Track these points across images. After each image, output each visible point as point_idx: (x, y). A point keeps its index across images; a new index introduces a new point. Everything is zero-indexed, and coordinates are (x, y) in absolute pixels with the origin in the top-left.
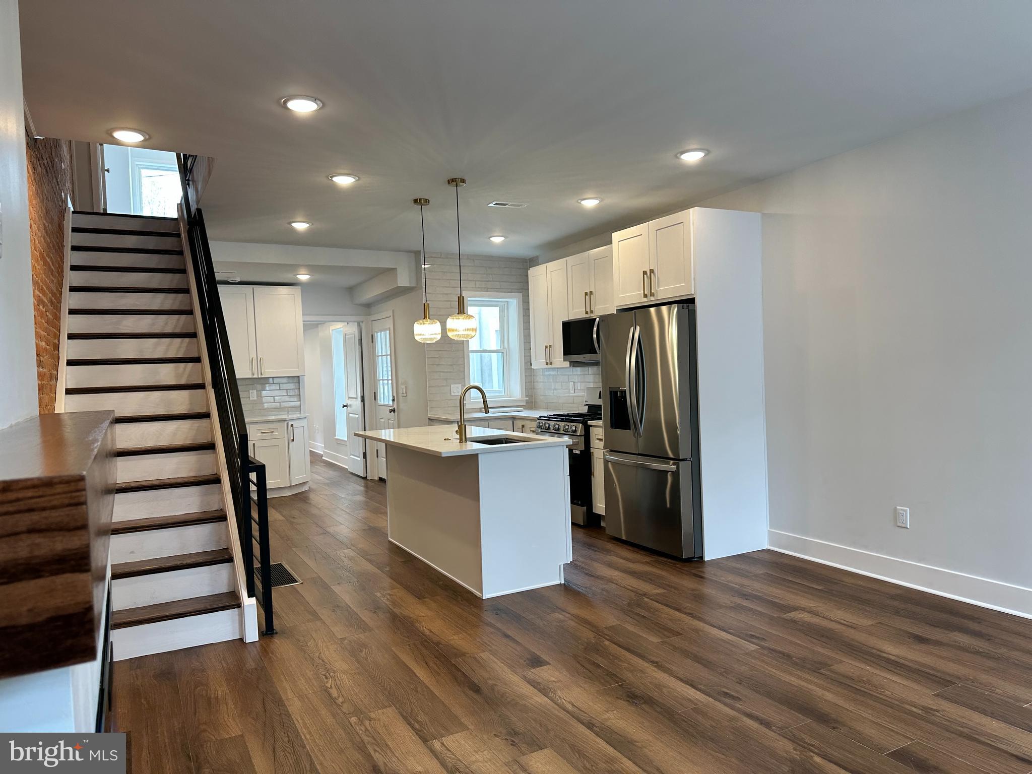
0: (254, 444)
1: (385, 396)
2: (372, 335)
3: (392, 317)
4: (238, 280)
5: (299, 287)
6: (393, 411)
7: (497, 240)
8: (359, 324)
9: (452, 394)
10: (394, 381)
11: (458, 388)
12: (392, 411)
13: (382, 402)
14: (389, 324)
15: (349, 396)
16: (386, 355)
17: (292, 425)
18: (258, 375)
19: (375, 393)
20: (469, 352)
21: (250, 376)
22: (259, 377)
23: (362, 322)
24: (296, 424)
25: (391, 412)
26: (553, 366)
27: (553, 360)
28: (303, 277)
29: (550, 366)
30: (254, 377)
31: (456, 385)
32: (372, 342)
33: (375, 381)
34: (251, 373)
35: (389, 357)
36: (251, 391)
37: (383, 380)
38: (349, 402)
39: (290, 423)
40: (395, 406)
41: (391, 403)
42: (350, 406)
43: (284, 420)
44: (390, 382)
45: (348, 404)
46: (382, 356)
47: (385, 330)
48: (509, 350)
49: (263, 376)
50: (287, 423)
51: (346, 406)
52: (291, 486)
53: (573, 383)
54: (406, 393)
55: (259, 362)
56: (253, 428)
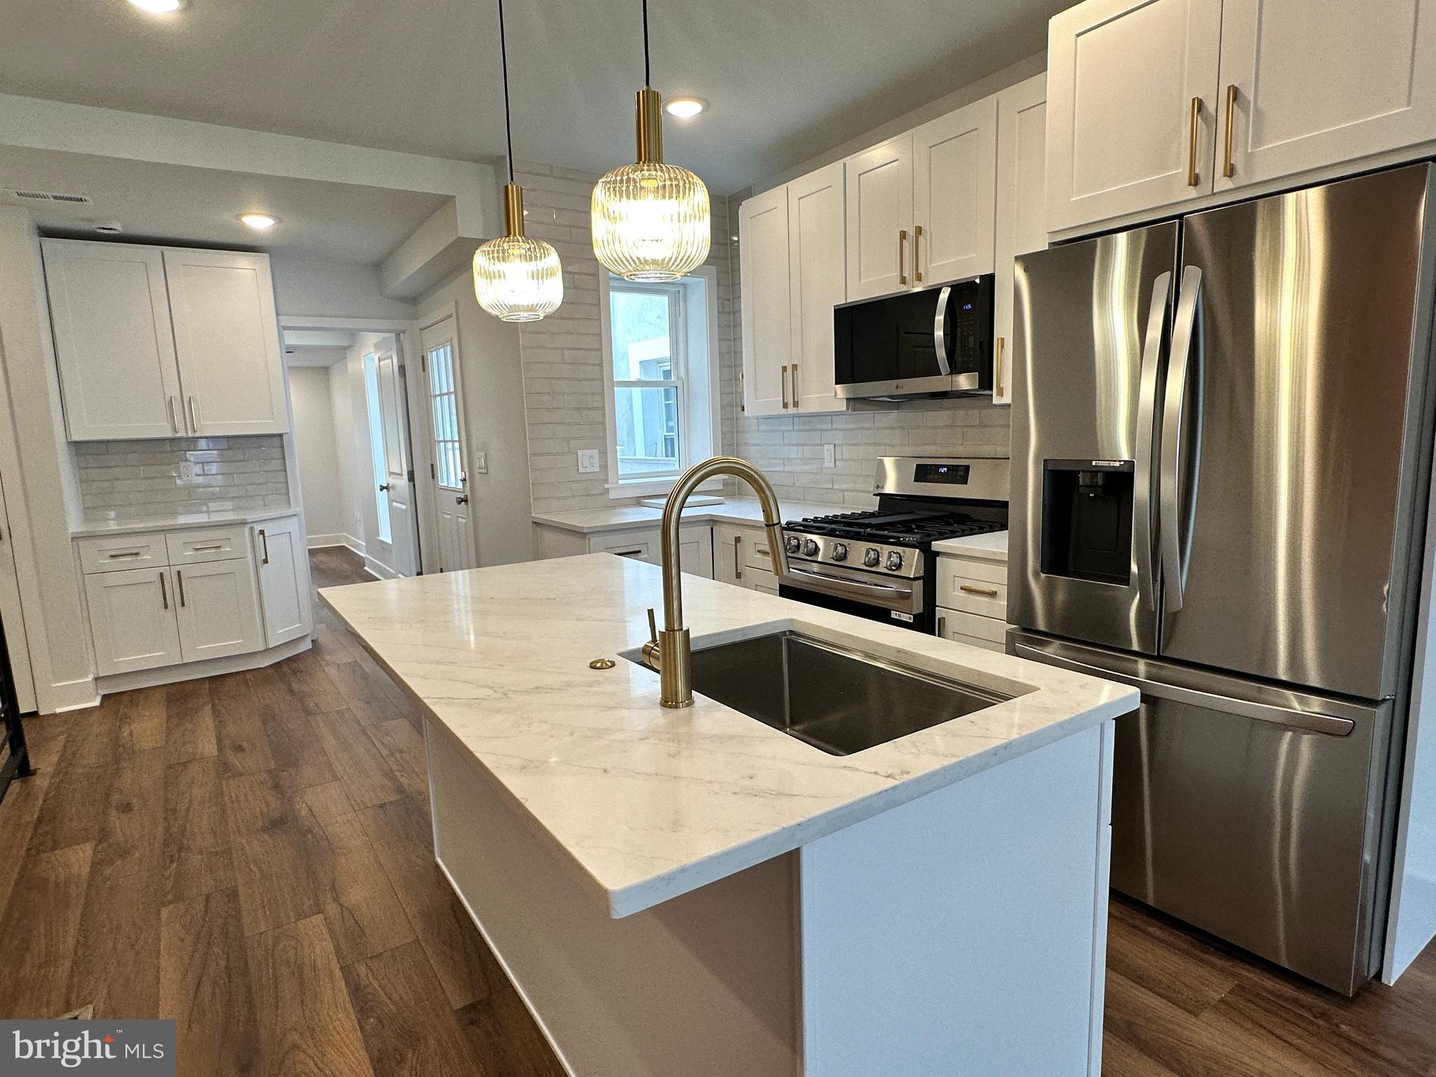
0: (179, 572)
1: (452, 474)
2: (423, 357)
3: (454, 315)
4: (118, 227)
5: (266, 256)
6: (464, 500)
8: (398, 335)
9: (581, 470)
10: (464, 443)
11: (591, 457)
12: (462, 500)
13: (445, 484)
14: (450, 329)
15: (391, 470)
16: (448, 394)
17: (262, 532)
18: (187, 433)
19: (432, 465)
20: (613, 384)
21: (169, 434)
22: (190, 435)
23: (404, 332)
24: (269, 529)
25: (459, 503)
26: (801, 410)
27: (801, 397)
28: (259, 223)
29: (791, 410)
30: (179, 435)
31: (588, 452)
32: (424, 370)
33: (431, 443)
34: (168, 426)
35: (453, 396)
37: (445, 442)
38: (392, 481)
39: (258, 528)
40: (468, 492)
41: (460, 485)
42: (393, 487)
43: (244, 523)
44: (457, 445)
45: (390, 485)
46: (441, 395)
47: (443, 345)
48: (688, 385)
49: (196, 434)
50: (250, 528)
51: (386, 488)
52: (267, 649)
53: (832, 446)
54: (486, 466)
55: (188, 404)
56: (175, 540)
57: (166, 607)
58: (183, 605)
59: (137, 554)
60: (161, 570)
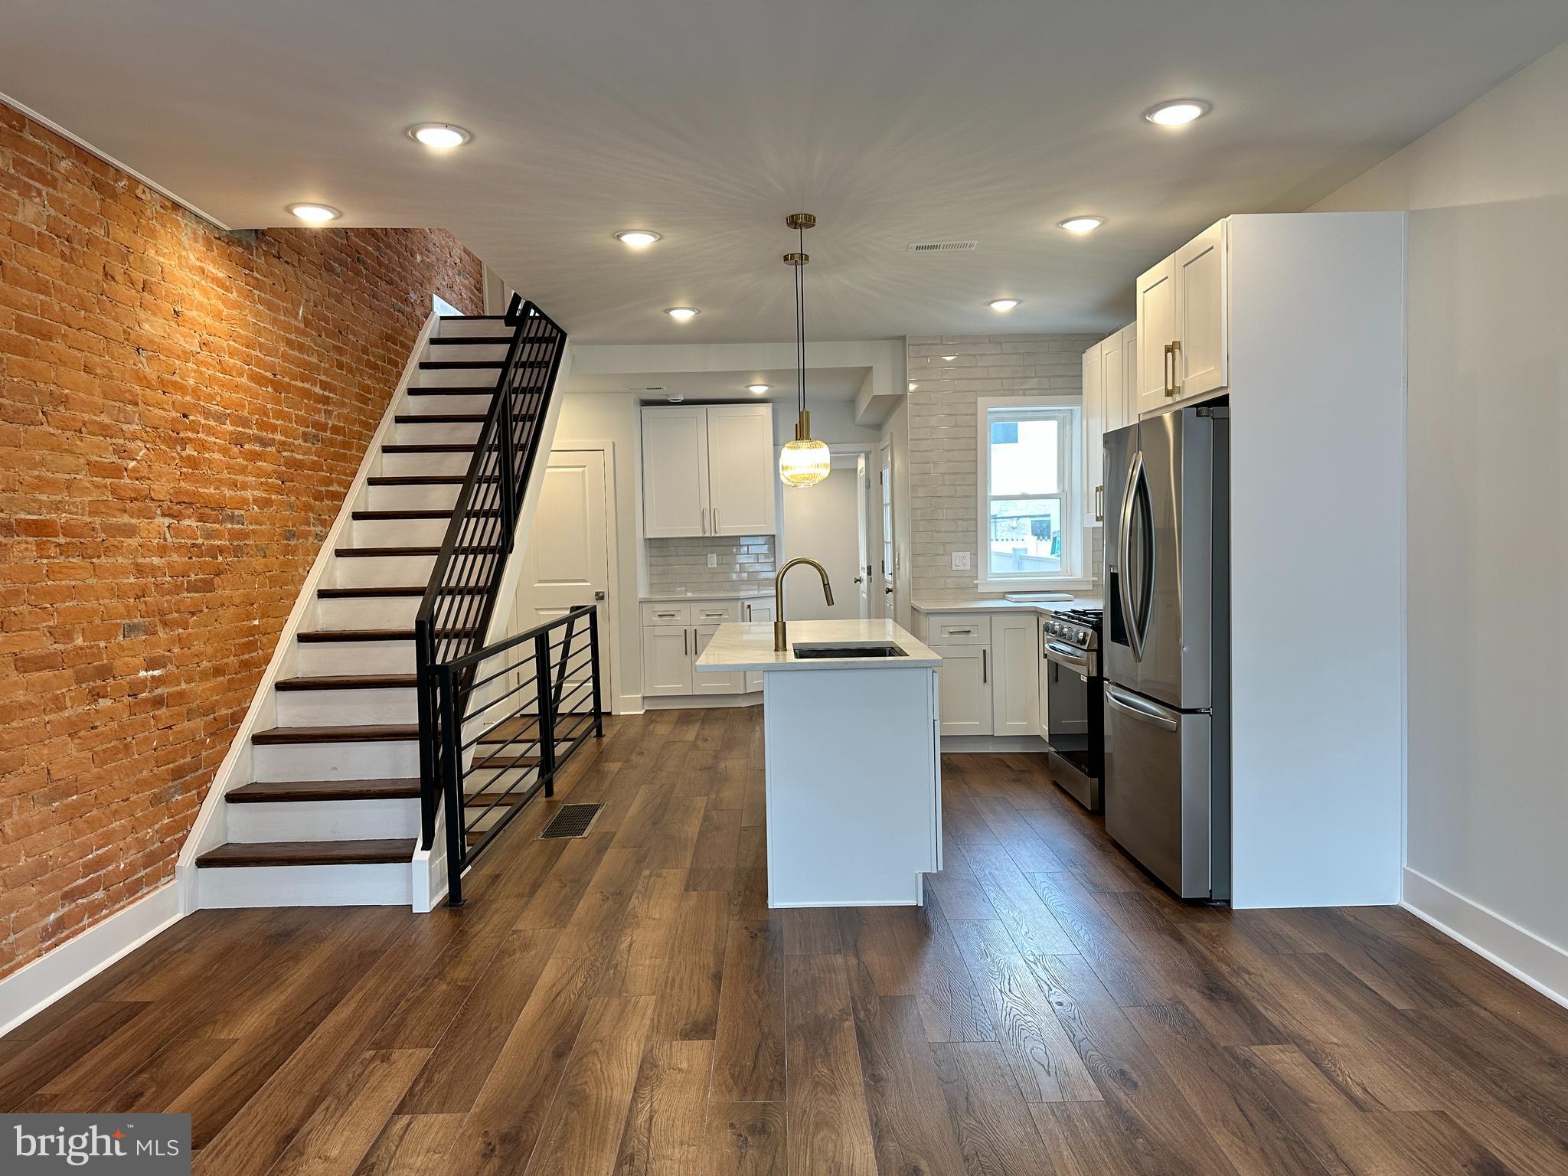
0: (696, 630)
2: (881, 473)
4: (681, 398)
5: (771, 404)
6: (892, 591)
7: (1003, 307)
8: (867, 455)
9: (954, 568)
11: (964, 558)
14: (889, 455)
15: (861, 565)
17: (749, 606)
18: (710, 534)
19: (883, 562)
20: (988, 498)
21: (701, 535)
22: (713, 535)
23: (869, 453)
24: (754, 605)
25: (888, 592)
28: (759, 390)
30: (706, 535)
31: (961, 554)
32: (881, 483)
33: (882, 544)
34: (700, 528)
35: (890, 506)
36: (709, 555)
38: (861, 575)
39: (747, 603)
40: (893, 586)
41: (890, 577)
43: (739, 599)
44: (890, 545)
45: (862, 578)
47: (887, 464)
48: (1070, 496)
49: (717, 535)
50: (743, 603)
51: (858, 580)
52: (746, 694)
54: (899, 564)
55: (713, 514)
56: (696, 608)
57: (686, 654)
58: (696, 654)
59: (673, 615)
60: (686, 628)
